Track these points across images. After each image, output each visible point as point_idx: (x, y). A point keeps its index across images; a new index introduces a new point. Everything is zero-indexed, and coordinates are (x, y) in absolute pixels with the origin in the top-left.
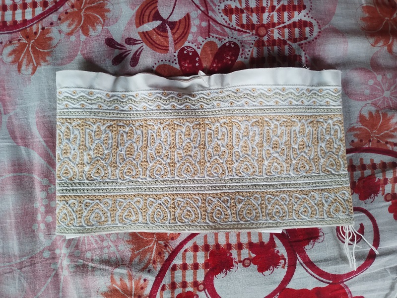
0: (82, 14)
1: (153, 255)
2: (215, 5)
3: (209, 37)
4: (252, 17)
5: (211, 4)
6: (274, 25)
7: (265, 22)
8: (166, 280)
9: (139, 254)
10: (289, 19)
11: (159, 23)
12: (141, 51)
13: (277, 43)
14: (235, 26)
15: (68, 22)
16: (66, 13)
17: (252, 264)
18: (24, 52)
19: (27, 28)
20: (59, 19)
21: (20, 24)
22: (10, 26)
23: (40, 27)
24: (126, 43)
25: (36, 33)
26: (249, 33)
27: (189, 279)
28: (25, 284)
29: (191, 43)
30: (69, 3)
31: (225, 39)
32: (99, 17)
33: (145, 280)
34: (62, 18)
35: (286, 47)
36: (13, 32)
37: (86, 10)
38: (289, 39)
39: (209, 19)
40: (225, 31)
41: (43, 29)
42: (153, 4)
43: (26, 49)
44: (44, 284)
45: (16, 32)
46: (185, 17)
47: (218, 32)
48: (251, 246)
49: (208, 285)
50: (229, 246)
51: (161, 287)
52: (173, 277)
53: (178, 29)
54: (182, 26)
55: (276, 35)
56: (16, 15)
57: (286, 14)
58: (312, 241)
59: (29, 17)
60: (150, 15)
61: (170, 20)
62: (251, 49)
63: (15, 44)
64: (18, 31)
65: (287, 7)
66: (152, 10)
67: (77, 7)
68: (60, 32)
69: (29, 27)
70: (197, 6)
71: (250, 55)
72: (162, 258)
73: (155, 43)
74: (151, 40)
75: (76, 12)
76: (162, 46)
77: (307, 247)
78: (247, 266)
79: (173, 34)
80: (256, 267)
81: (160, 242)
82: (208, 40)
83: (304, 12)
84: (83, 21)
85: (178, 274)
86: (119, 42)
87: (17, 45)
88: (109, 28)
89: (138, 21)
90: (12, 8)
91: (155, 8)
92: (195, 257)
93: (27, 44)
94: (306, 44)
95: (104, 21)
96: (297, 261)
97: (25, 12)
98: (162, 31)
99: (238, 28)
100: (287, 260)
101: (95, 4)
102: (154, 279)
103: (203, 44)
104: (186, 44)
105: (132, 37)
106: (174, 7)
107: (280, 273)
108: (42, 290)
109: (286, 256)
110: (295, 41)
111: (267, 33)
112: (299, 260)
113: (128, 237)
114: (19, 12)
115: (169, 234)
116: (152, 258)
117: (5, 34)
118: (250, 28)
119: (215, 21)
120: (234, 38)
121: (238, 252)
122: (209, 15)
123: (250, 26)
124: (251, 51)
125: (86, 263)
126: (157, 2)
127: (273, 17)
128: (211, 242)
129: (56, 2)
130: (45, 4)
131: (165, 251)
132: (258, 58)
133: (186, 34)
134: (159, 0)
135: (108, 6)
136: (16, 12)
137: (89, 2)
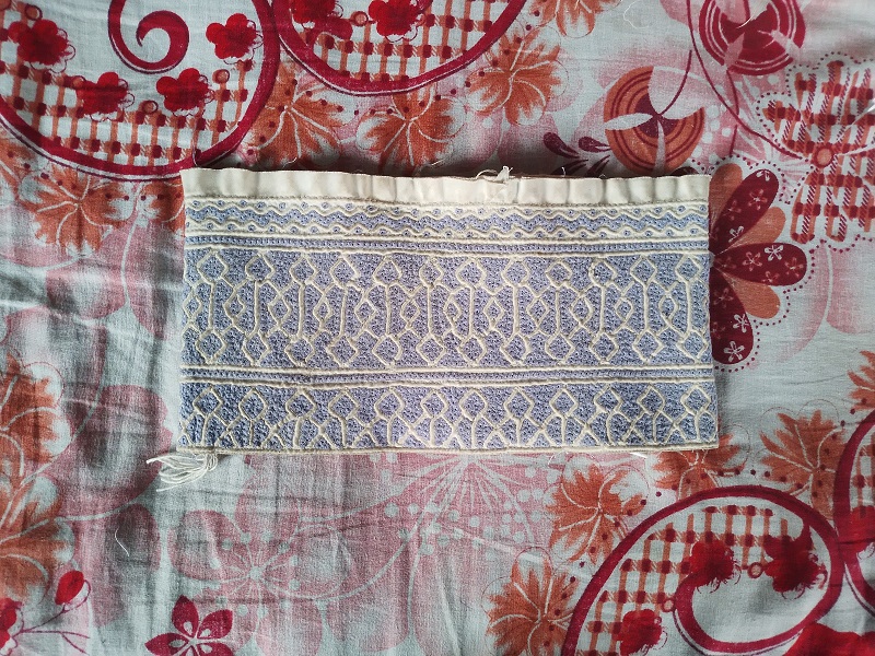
0: (511, 81)
1: (591, 539)
3: (731, 156)
4: (810, 129)
5: (745, 97)
6: (846, 148)
7: (833, 140)
8: (611, 585)
9: (566, 531)
11: (646, 117)
12: (605, 164)
13: (845, 182)
14: (780, 141)
15: (484, 90)
16: (482, 74)
17: (764, 574)
18: (396, 136)
19: (406, 92)
20: (468, 84)
21: (395, 82)
22: (375, 83)
23: (433, 94)
24: (581, 146)
25: (423, 104)
26: (801, 158)
27: (652, 588)
28: (349, 560)
29: (695, 163)
30: (489, 56)
31: (757, 165)
32: (539, 92)
33: (573, 579)
34: (473, 82)
35: (860, 191)
36: (380, 95)
37: (519, 74)
38: (866, 178)
39: (737, 123)
40: (762, 149)
41: (437, 97)
42: (643, 80)
43: (399, 132)
44: (383, 565)
45: (383, 94)
46: (695, 114)
47: (749, 149)
48: (767, 541)
49: (682, 602)
50: (730, 538)
51: (600, 594)
52: (623, 581)
53: (676, 136)
54: (686, 131)
55: (846, 168)
56: (388, 65)
57: (872, 131)
58: (871, 544)
59: (413, 71)
60: (632, 99)
61: (665, 116)
62: (798, 189)
63: (381, 116)
64: (388, 94)
66: (638, 92)
67: (503, 66)
68: (466, 109)
69: (411, 91)
70: (721, 98)
71: (795, 198)
72: (609, 545)
74: (624, 148)
75: (501, 75)
76: (643, 162)
77: (862, 554)
78: (756, 577)
79: (667, 143)
80: (770, 579)
81: (606, 516)
82: (728, 160)
84: (509, 95)
85: (633, 578)
86: (568, 143)
87: (385, 120)
88: (555, 115)
89: (609, 111)
90: (382, 50)
91: (643, 89)
92: (667, 551)
93: (403, 122)
95: (547, 100)
96: (844, 579)
97: (406, 62)
98: (648, 135)
99: (783, 146)
100: (829, 574)
101: (536, 66)
102: (590, 578)
103: (717, 167)
104: (688, 163)
105: (593, 136)
106: (676, 97)
107: (814, 596)
108: (379, 576)
109: (828, 569)
111: (831, 162)
112: (848, 577)
113: (549, 500)
114: (395, 58)
115: (623, 504)
116: (590, 542)
117: (364, 96)
118: (804, 150)
119: (747, 129)
120: (772, 163)
121: (744, 550)
122: (740, 117)
123: (805, 145)
124: (798, 191)
125: (469, 535)
126: (649, 78)
127: (848, 133)
128: (699, 528)
129: (464, 51)
130: (446, 51)
131: (614, 533)
132: (809, 205)
133: (692, 143)
134: (654, 77)
135: (558, 73)
136: (389, 58)
137: (526, 61)
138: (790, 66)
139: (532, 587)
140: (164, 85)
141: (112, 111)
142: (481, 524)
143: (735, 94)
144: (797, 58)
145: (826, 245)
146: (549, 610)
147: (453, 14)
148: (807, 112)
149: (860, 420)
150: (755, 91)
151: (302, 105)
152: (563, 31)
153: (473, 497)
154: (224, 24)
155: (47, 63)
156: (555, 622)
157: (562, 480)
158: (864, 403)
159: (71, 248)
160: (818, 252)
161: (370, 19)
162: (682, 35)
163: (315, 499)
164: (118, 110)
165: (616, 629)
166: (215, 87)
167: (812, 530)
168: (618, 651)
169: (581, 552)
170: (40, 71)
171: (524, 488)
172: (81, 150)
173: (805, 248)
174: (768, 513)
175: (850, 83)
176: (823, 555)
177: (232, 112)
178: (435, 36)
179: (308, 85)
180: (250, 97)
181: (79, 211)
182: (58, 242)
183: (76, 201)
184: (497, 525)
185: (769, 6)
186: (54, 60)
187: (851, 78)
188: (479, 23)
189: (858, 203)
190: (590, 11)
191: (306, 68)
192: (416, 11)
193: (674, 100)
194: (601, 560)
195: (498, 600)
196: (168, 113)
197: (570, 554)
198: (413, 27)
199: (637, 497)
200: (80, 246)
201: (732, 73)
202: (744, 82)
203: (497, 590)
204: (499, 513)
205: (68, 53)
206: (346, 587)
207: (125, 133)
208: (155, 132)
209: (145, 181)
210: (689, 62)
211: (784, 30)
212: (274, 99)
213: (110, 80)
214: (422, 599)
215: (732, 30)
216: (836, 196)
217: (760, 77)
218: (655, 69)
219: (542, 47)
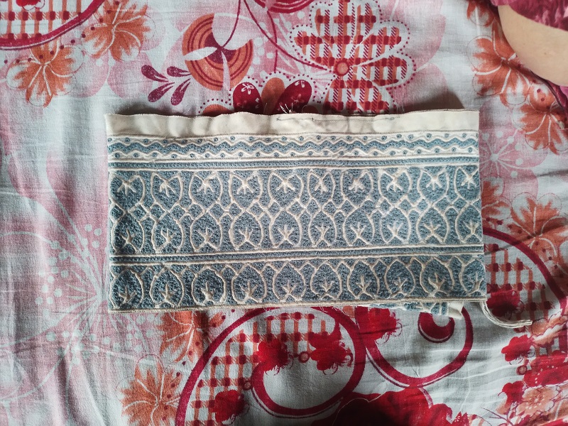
0: (113, 31)
1: (189, 345)
2: (286, 31)
3: (275, 72)
4: (332, 48)
5: (281, 30)
6: (358, 61)
7: (347, 56)
9: (172, 342)
10: (378, 54)
11: (212, 50)
12: (188, 85)
13: (359, 86)
14: (309, 59)
15: (95, 40)
16: (93, 29)
17: (310, 360)
18: (36, 76)
19: (40, 45)
20: (83, 36)
21: (31, 39)
22: (18, 40)
23: (58, 45)
24: (168, 73)
26: (326, 70)
27: (233, 375)
29: (251, 79)
30: (97, 16)
31: (294, 77)
32: (135, 37)
33: (178, 374)
34: (87, 34)
35: (371, 91)
36: (22, 49)
37: (119, 26)
38: (375, 81)
39: (277, 49)
40: (296, 67)
41: (62, 47)
42: (207, 24)
43: (38, 73)
45: (25, 48)
46: (246, 44)
47: (287, 67)
48: (311, 337)
49: (256, 382)
50: (284, 337)
51: (198, 382)
52: (213, 372)
53: (236, 61)
54: (242, 57)
55: (360, 75)
56: (26, 27)
57: (375, 47)
58: (386, 333)
59: (44, 30)
60: (201, 38)
61: (225, 48)
62: (326, 91)
63: (24, 64)
64: (28, 48)
65: (377, 38)
66: (205, 32)
67: (106, 22)
68: (83, 53)
69: (43, 44)
70: (263, 32)
71: (324, 98)
73: (206, 76)
74: (200, 72)
75: (105, 28)
76: (214, 81)
77: (379, 341)
78: (305, 362)
79: (230, 66)
80: (315, 363)
81: (198, 329)
82: (274, 75)
83: (397, 47)
84: (113, 41)
85: (221, 368)
86: (159, 71)
87: (27, 66)
88: (148, 52)
89: (186, 47)
90: (21, 16)
91: (208, 30)
92: (242, 348)
93: (40, 65)
94: (395, 88)
95: (142, 42)
96: (367, 358)
97: (38, 24)
98: (215, 62)
99: (312, 62)
100: (354, 356)
101: (132, 19)
102: (190, 372)
103: (266, 81)
104: (245, 80)
105: (176, 66)
106: (232, 34)
107: (345, 371)
109: (353, 351)
110: (382, 83)
111: (348, 71)
112: (369, 357)
113: (159, 321)
114: (30, 22)
115: (210, 319)
116: (188, 348)
117: (11, 50)
118: (328, 64)
119: (284, 52)
120: (306, 75)
121: (294, 343)
122: (278, 44)
123: (330, 61)
124: (326, 93)
125: (103, 351)
126: (211, 22)
127: (358, 50)
128: (263, 331)
129: (79, 13)
130: (65, 15)
131: (204, 340)
132: (334, 102)
133: (246, 66)
134: (215, 21)
135: (148, 23)
136: (26, 22)
137: (124, 16)
138: (312, 4)
139: (150, 382)
142: (111, 343)
143: (274, 28)
146: (163, 396)
148: (327, 37)
150: (288, 25)
153: (105, 324)
156: (167, 404)
165: (212, 405)
167: (341, 326)
168: (214, 419)
169: (182, 355)
171: (141, 314)
174: (311, 317)
175: (356, 13)
176: (347, 341)
178: (57, 5)
184: (122, 342)
187: (356, 10)
189: (371, 99)
193: (231, 37)
194: (196, 359)
195: (127, 392)
197: (176, 356)
199: (218, 314)
202: (280, 19)
203: (125, 385)
204: (123, 334)
210: (239, 8)
214: (76, 394)
216: (354, 95)
217: (292, 14)
218: (215, 16)
219: (135, 7)
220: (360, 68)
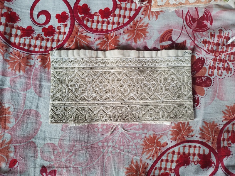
0: (135, 32)
1: (153, 153)
3: (193, 53)
4: (214, 47)
5: (197, 38)
6: (223, 52)
7: (219, 50)
8: (158, 165)
9: (146, 151)
10: (231, 50)
11: (171, 42)
13: (222, 61)
14: (206, 50)
15: (128, 34)
16: (128, 30)
17: (198, 164)
18: (105, 45)
19: (108, 34)
20: (124, 32)
21: (105, 31)
22: (100, 31)
23: (115, 34)
25: (112, 37)
26: (211, 54)
27: (168, 167)
28: (88, 157)
30: (130, 25)
31: (200, 55)
32: (143, 35)
33: (148, 164)
34: (125, 32)
35: (226, 64)
36: (101, 34)
37: (138, 30)
38: (228, 60)
40: (201, 51)
41: (116, 35)
42: (170, 33)
44: (97, 158)
45: (102, 34)
46: (184, 42)
47: (198, 51)
48: (199, 155)
49: (176, 170)
50: (189, 154)
51: (155, 168)
52: (161, 165)
55: (223, 57)
57: (230, 48)
58: (227, 156)
59: (110, 28)
60: (167, 38)
61: (176, 42)
62: (210, 62)
63: (101, 40)
64: (103, 34)
67: (133, 28)
68: (123, 38)
70: (190, 38)
71: (209, 65)
72: (158, 155)
75: (132, 30)
77: (224, 159)
78: (196, 164)
80: (200, 165)
81: (157, 147)
84: (135, 35)
85: (164, 164)
86: (150, 48)
88: (147, 41)
89: (161, 40)
90: (102, 22)
91: (170, 35)
92: (173, 157)
93: (107, 41)
95: (145, 37)
96: (219, 166)
97: (108, 26)
99: (207, 51)
101: (142, 28)
102: (152, 164)
105: (156, 47)
106: (179, 37)
107: (211, 170)
108: (96, 161)
109: (215, 163)
110: (231, 61)
111: (219, 55)
112: (220, 165)
113: (142, 142)
114: (105, 25)
115: (162, 144)
116: (152, 154)
117: (97, 34)
119: (197, 46)
120: (204, 55)
121: (193, 157)
122: (195, 43)
123: (212, 51)
125: (120, 151)
126: (172, 32)
127: (223, 48)
128: (181, 151)
129: (123, 24)
130: (119, 23)
131: (159, 152)
132: (213, 67)
134: (173, 32)
135: (148, 30)
136: (103, 25)
137: (139, 27)
138: (209, 30)
139: (137, 166)
140: (44, 30)
141: (30, 36)
142: (124, 148)
143: (194, 37)
144: (211, 28)
145: (217, 77)
146: (141, 172)
147: (121, 14)
148: (213, 42)
149: (224, 124)
150: (200, 36)
151: (80, 36)
152: (149, 19)
153: (122, 141)
154: (60, 14)
155: (13, 23)
156: (142, 175)
157: (145, 137)
158: (226, 119)
159: (17, 72)
160: (215, 79)
161: (99, 14)
162: (181, 21)
163: (80, 140)
164: (32, 36)
166: (57, 31)
167: (211, 152)
169: (150, 157)
170: (11, 25)
171: (135, 139)
172: (21, 46)
173: (212, 78)
174: (200, 147)
175: (224, 35)
176: (214, 159)
177: (62, 37)
178: (116, 19)
179: (82, 31)
180: (67, 34)
181: (20, 63)
182: (14, 70)
183: (20, 60)
184: (128, 149)
185: (204, 15)
186: (15, 22)
187: (224, 34)
188: (128, 16)
189: (226, 67)
190: (157, 14)
191: (81, 27)
192: (111, 13)
193: (178, 38)
194: (155, 159)
195: (128, 169)
196: (45, 37)
197: (147, 157)
198: (110, 17)
199: (165, 142)
200: (19, 72)
201: (193, 31)
202: (196, 34)
203: (127, 166)
204: (128, 146)
205: (19, 21)
206: (87, 164)
207: (33, 42)
208: (41, 42)
209: (38, 55)
210: (182, 28)
211: (207, 21)
212: (73, 35)
213: (30, 28)
214: (107, 168)
215: (194, 20)
216: (220, 65)
217: (201, 33)
218: (173, 30)
219: (144, 23)
220: (223, 55)
